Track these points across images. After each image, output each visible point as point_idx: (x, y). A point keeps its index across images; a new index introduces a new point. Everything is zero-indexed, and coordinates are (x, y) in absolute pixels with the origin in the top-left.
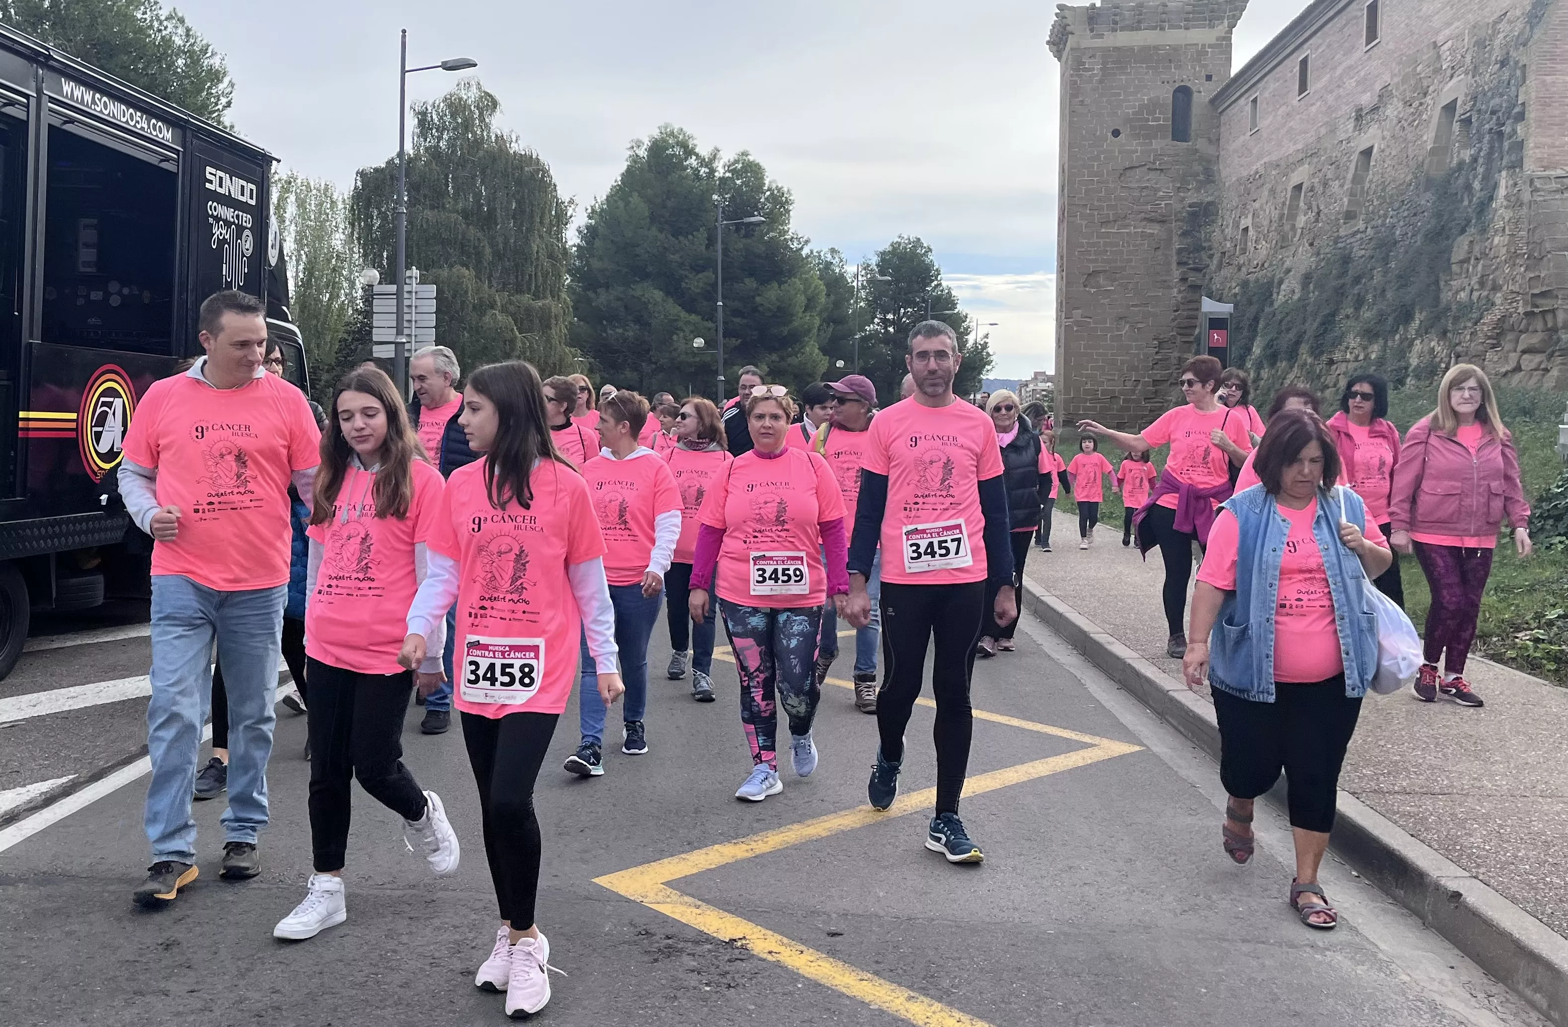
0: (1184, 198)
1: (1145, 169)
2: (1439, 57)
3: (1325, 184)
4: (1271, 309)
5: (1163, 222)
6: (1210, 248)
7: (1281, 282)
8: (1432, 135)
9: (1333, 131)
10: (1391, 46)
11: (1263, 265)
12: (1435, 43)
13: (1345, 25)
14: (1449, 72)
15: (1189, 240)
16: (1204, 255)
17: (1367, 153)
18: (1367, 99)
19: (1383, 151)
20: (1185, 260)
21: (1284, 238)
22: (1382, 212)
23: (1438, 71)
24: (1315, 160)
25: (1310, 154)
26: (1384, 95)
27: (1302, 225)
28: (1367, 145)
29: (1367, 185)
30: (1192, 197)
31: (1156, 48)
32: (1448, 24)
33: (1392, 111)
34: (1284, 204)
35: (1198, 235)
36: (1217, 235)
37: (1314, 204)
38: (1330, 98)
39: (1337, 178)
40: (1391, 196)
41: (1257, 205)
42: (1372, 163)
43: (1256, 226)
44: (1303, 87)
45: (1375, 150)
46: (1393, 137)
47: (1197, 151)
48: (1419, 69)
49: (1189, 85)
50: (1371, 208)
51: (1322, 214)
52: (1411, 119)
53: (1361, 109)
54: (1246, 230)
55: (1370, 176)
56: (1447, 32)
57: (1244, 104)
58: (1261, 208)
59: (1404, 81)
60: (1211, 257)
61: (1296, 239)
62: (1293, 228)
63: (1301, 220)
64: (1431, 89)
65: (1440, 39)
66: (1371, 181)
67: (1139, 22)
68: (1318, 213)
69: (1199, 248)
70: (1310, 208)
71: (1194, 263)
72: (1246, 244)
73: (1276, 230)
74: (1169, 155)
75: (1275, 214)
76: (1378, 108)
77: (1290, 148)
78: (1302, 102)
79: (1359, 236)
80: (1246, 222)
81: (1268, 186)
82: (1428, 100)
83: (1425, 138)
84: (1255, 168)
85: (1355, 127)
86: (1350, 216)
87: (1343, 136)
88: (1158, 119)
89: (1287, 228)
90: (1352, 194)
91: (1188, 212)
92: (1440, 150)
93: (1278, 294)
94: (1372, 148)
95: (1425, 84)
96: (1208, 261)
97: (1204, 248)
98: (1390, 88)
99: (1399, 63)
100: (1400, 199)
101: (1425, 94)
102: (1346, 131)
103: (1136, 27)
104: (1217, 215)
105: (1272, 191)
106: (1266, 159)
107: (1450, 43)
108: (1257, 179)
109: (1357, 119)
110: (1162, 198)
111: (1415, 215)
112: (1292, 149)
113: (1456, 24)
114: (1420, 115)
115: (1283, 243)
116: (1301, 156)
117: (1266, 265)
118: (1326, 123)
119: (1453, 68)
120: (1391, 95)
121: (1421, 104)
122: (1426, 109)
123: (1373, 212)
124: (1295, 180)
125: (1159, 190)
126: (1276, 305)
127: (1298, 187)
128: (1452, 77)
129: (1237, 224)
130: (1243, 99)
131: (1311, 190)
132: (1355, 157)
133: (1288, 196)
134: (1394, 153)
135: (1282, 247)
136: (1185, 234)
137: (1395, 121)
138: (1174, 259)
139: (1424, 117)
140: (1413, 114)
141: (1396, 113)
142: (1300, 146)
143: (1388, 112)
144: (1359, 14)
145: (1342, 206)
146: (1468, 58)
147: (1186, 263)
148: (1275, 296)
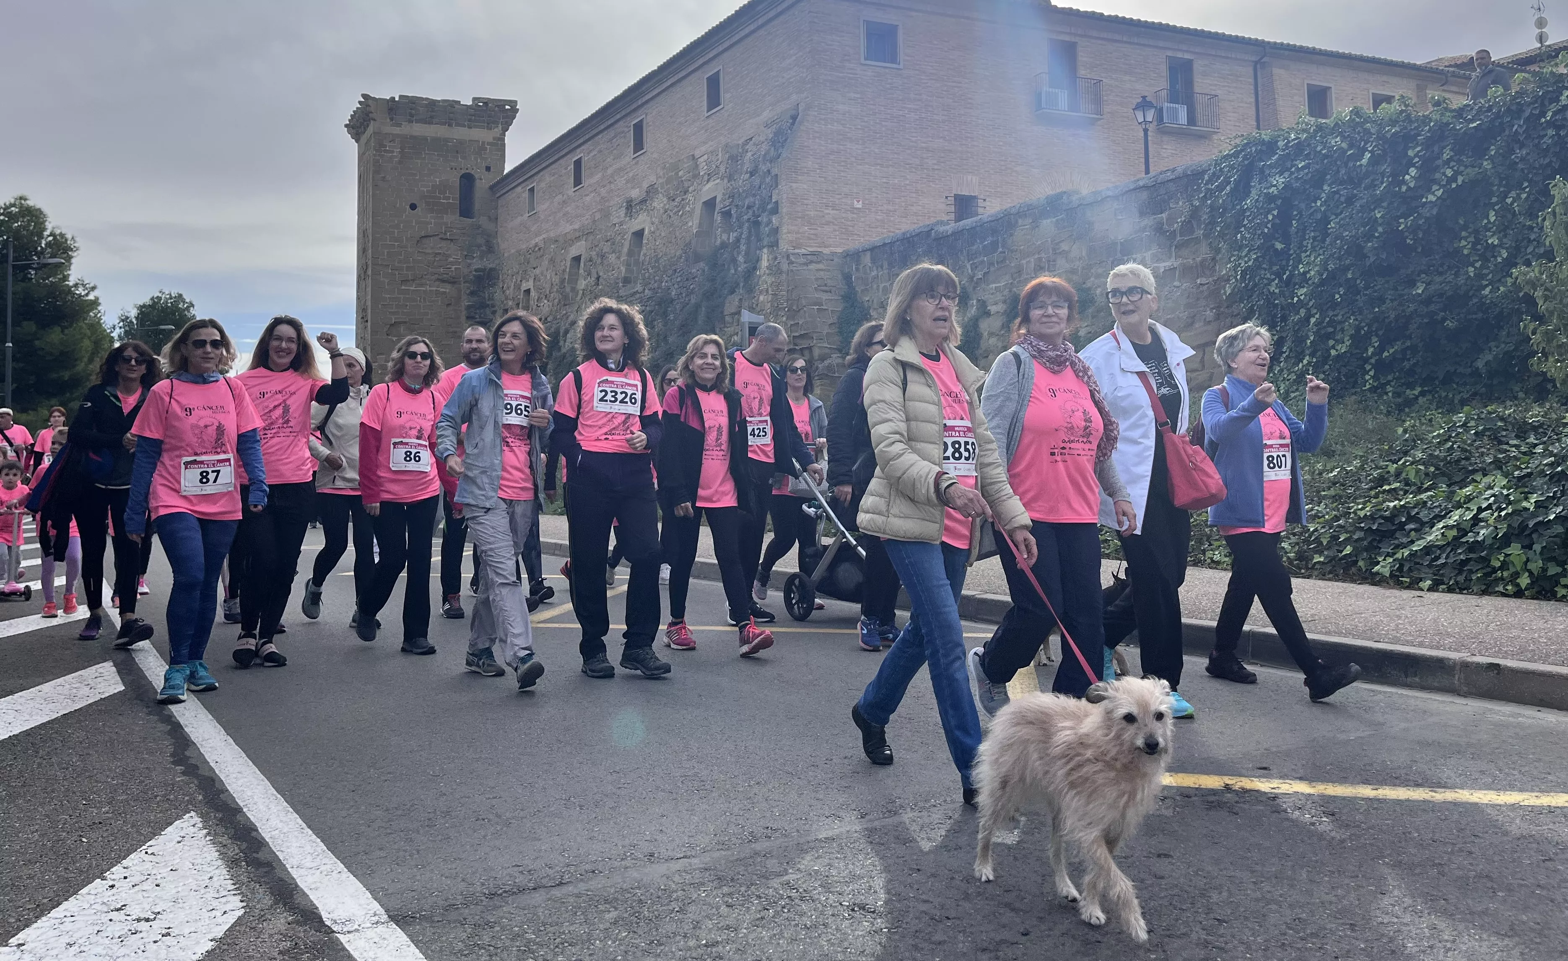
0: (469, 265)
1: (436, 238)
2: (697, 166)
3: (603, 256)
4: (559, 354)
5: (454, 283)
6: (493, 306)
7: (567, 332)
8: (696, 221)
9: (606, 215)
10: (655, 155)
11: (546, 319)
12: (693, 155)
13: (615, 137)
14: (706, 178)
15: (475, 299)
16: (488, 311)
17: (639, 234)
18: (635, 193)
19: (653, 232)
20: (472, 314)
21: (566, 297)
22: (657, 278)
23: (695, 176)
24: (591, 237)
25: (586, 233)
26: (651, 191)
27: (583, 287)
28: (637, 228)
29: (642, 258)
30: (477, 264)
31: (446, 140)
32: (705, 143)
33: (659, 203)
34: (564, 271)
35: (481, 294)
36: (498, 296)
37: (594, 272)
38: (603, 191)
39: (613, 252)
40: (664, 267)
41: (537, 271)
42: (645, 241)
43: (538, 289)
44: (578, 181)
45: (646, 232)
46: (661, 222)
47: (479, 227)
48: (680, 174)
49: (472, 172)
50: (647, 275)
51: (601, 280)
52: (676, 209)
53: (631, 201)
54: (528, 291)
55: (644, 250)
56: (703, 149)
57: (522, 193)
58: (542, 274)
59: (668, 181)
60: (494, 312)
61: (579, 298)
62: (573, 289)
63: (582, 284)
64: (691, 189)
65: (697, 153)
66: (645, 255)
67: (432, 117)
68: (598, 278)
69: (483, 306)
70: (589, 274)
71: (480, 317)
72: (528, 301)
73: (557, 291)
74: (458, 229)
75: (556, 280)
76: (646, 201)
77: (566, 228)
78: (577, 193)
79: (638, 296)
80: (528, 284)
81: (547, 257)
82: (689, 197)
83: (690, 224)
84: (533, 242)
85: (626, 214)
86: (626, 281)
87: (616, 221)
88: (448, 198)
89: (568, 289)
90: (628, 265)
91: (475, 276)
92: (705, 232)
93: (565, 341)
94: (643, 230)
95: (686, 184)
96: (491, 316)
97: (488, 305)
98: (656, 186)
99: (664, 168)
100: (673, 268)
101: (686, 192)
102: (619, 217)
103: (428, 121)
104: (498, 279)
105: (552, 261)
106: (544, 236)
107: (706, 157)
108: (537, 251)
109: (627, 208)
110: (452, 263)
111: (687, 280)
112: (568, 228)
113: (711, 143)
114: (683, 207)
115: (565, 301)
116: (577, 234)
117: (549, 319)
118: (600, 210)
119: (709, 175)
120: (657, 192)
121: (683, 200)
122: (688, 203)
123: (649, 278)
124: (574, 252)
125: (449, 256)
126: (564, 350)
127: (577, 259)
128: (708, 181)
129: (518, 287)
130: (520, 188)
131: (590, 261)
132: (628, 236)
133: (568, 264)
134: (663, 234)
135: (565, 305)
136: (472, 293)
137: (662, 211)
138: (464, 313)
139: (687, 209)
140: (676, 206)
141: (662, 205)
142: (576, 226)
143: (655, 204)
144: (626, 130)
145: (620, 272)
146: (722, 169)
147: (473, 318)
148: (561, 343)
